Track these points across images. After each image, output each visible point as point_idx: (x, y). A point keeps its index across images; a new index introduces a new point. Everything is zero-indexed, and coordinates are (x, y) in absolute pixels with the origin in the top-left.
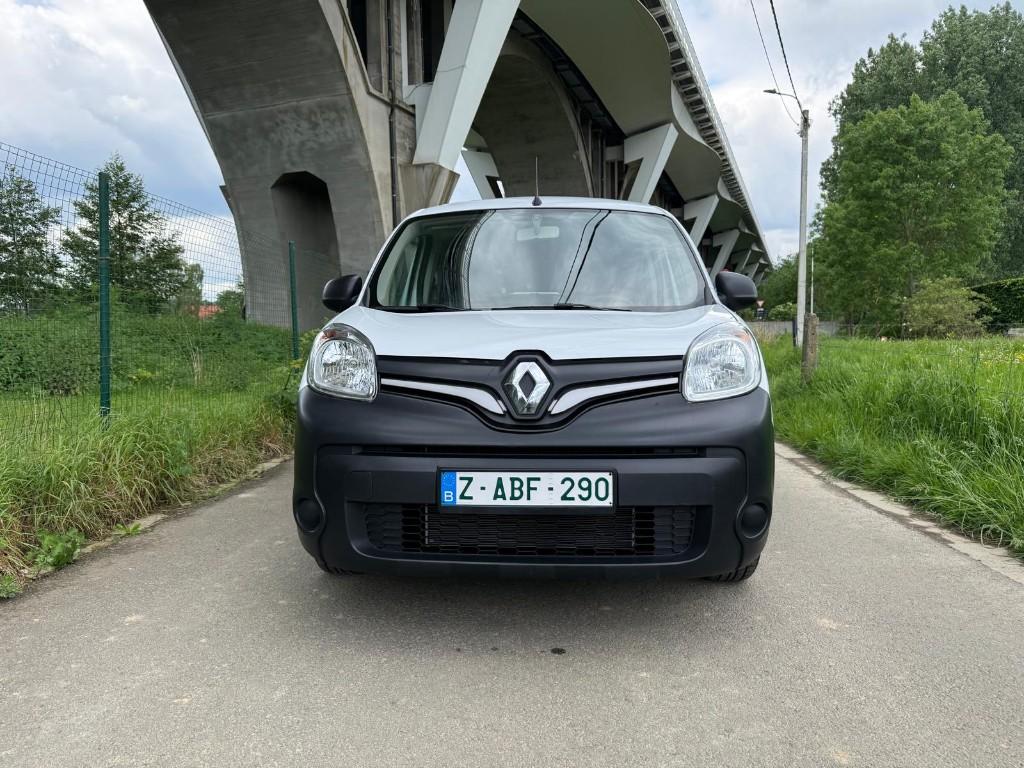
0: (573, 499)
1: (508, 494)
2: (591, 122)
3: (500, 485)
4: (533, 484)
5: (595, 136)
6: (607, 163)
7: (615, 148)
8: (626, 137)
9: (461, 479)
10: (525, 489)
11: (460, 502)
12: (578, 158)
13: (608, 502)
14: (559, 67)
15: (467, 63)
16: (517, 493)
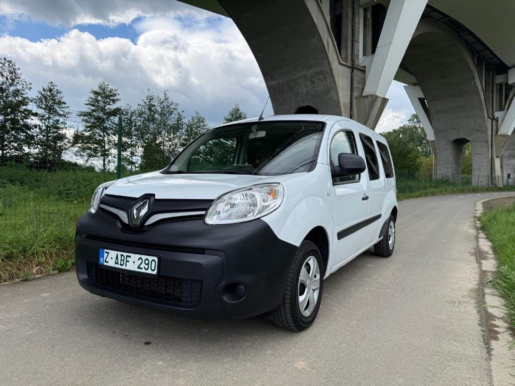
1: (119, 263)
2: (485, 62)
3: (117, 258)
5: (488, 70)
7: (502, 75)
8: (510, 68)
9: (106, 252)
10: (125, 261)
11: (105, 264)
12: (475, 83)
13: (155, 273)
14: (461, 34)
15: (393, 41)
16: (122, 263)
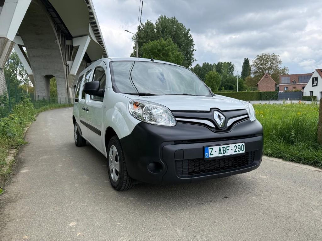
0: (237, 151)
1: (222, 152)
2: (60, 31)
3: (220, 150)
4: (228, 148)
5: (62, 36)
6: (66, 45)
7: (69, 41)
8: (73, 38)
9: (210, 149)
10: (226, 150)
11: (210, 156)
12: (57, 42)
13: (244, 151)
14: (49, 10)
16: (224, 152)
